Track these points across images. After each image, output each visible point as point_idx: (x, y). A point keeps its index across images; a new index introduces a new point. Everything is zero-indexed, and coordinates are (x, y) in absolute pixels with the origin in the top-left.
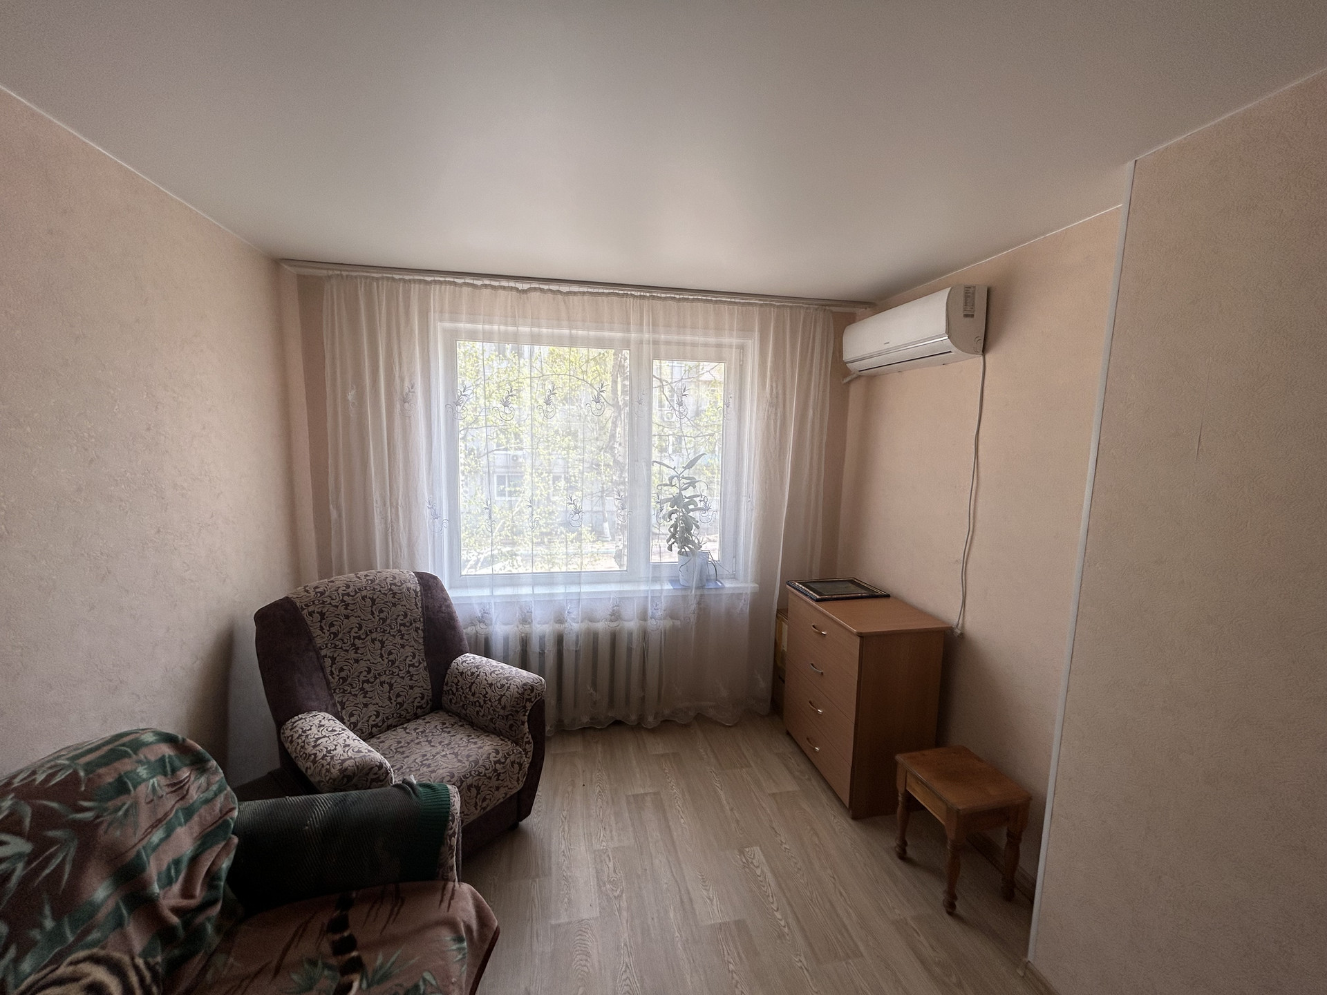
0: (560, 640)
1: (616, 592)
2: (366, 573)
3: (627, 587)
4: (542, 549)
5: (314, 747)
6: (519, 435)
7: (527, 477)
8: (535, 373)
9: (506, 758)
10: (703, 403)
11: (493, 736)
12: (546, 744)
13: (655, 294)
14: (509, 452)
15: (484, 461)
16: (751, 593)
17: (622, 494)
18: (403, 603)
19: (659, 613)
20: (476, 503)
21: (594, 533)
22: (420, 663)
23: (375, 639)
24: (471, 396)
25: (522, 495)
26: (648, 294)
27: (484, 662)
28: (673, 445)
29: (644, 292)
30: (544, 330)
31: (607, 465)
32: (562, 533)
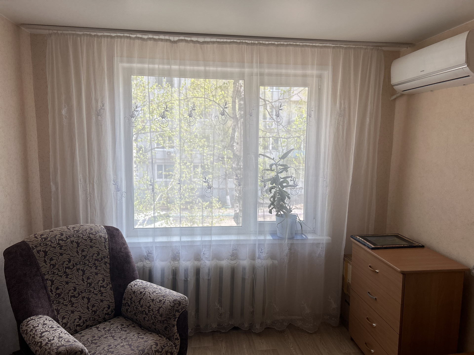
0: (198, 271)
1: (234, 240)
2: (73, 226)
3: (242, 238)
4: (186, 213)
5: (40, 337)
6: (172, 138)
7: (177, 166)
8: (182, 97)
9: (163, 349)
10: (293, 116)
11: (154, 334)
12: (189, 341)
13: (261, 42)
14: (165, 150)
15: (149, 155)
16: (326, 243)
17: (238, 176)
18: (97, 246)
19: (264, 255)
20: (143, 182)
21: (220, 202)
22: (107, 285)
23: (79, 269)
24: (140, 112)
25: (173, 177)
26: (256, 42)
27: (148, 285)
28: (272, 144)
29: (253, 40)
30: (188, 68)
31: (229, 158)
32: (199, 202)
